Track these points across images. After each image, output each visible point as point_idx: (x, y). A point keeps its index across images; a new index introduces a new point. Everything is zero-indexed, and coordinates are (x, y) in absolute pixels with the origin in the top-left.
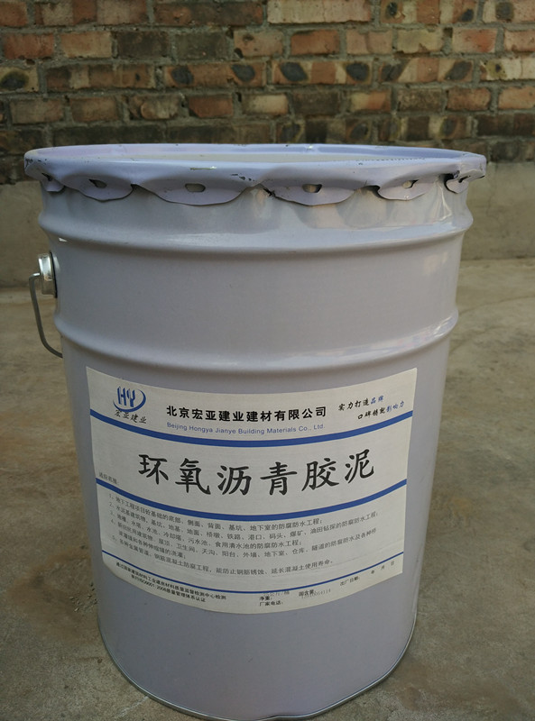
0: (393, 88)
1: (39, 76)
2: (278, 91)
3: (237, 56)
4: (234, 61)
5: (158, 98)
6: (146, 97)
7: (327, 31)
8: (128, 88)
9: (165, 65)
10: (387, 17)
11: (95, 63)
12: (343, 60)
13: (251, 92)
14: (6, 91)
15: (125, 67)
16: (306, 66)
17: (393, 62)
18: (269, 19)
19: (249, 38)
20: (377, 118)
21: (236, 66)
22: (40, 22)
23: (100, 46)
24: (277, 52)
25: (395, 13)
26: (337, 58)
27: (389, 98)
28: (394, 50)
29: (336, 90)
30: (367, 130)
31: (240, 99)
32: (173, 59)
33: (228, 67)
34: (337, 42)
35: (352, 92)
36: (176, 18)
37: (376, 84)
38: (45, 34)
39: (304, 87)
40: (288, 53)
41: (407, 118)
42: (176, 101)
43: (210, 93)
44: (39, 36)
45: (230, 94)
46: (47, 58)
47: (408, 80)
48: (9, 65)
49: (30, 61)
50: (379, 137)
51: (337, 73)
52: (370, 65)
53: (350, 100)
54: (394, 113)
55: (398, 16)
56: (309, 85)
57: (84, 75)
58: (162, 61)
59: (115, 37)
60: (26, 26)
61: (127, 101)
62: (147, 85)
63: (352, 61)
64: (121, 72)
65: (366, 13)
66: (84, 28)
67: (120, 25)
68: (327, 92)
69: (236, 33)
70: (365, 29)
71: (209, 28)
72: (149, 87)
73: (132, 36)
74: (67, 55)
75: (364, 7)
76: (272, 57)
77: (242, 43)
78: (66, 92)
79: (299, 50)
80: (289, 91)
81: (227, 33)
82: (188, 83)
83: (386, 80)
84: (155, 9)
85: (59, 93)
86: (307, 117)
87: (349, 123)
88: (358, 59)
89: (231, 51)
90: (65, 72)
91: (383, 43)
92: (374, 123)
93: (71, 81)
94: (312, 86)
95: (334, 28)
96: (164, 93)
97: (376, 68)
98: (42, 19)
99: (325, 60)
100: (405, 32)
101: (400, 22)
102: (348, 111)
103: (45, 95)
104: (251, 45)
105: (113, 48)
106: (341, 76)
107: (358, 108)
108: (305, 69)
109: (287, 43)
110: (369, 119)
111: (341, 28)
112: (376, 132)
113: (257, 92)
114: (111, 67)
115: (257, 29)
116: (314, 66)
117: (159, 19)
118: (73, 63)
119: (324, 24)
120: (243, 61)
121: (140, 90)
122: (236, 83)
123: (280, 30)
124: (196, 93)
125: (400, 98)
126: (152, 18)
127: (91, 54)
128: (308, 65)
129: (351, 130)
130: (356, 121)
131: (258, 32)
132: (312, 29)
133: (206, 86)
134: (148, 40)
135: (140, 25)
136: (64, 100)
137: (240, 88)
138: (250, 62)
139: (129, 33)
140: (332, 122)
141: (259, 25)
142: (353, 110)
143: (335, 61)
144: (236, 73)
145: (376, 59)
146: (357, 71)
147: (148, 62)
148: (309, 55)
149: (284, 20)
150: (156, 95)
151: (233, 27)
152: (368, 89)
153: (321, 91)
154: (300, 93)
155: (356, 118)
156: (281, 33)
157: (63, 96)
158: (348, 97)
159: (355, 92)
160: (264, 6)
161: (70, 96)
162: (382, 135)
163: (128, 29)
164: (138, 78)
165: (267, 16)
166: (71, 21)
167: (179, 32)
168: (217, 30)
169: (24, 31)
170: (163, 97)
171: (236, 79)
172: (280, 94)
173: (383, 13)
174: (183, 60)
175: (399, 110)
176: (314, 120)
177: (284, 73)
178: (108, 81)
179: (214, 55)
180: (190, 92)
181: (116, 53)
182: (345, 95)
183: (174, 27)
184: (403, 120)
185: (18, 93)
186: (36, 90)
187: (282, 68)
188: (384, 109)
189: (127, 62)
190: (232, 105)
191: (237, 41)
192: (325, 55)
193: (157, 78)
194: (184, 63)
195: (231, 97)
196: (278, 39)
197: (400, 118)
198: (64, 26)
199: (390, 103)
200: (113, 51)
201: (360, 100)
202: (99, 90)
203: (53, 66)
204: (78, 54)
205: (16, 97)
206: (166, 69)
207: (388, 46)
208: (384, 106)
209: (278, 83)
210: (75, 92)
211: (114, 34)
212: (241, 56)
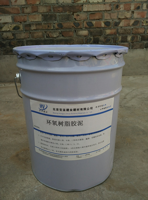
0: (117, 28)
1: (23, 26)
2: (86, 29)
3: (75, 20)
4: (74, 21)
5: (54, 32)
6: (51, 32)
7: (99, 13)
8: (46, 29)
9: (55, 23)
10: (116, 9)
11: (37, 23)
12: (104, 21)
13: (78, 30)
14: (15, 31)
15: (45, 24)
16: (93, 22)
17: (117, 21)
18: (83, 10)
19: (78, 15)
20: (113, 36)
21: (74, 23)
22: (23, 12)
23: (38, 18)
24: (86, 19)
25: (118, 8)
26: (102, 20)
27: (116, 31)
28: (118, 18)
29: (101, 29)
30: (110, 40)
31: (75, 32)
32: (58, 21)
33: (72, 23)
34: (102, 16)
35: (106, 29)
36: (59, 10)
37: (112, 27)
38: (25, 16)
39: (93, 28)
40: (89, 19)
41: (121, 36)
42: (59, 32)
43: (67, 30)
44: (23, 16)
45: (73, 30)
46: (25, 22)
47: (122, 26)
48: (15, 24)
49: (21, 23)
50: (113, 41)
51: (102, 24)
52: (111, 22)
53: (105, 32)
54: (118, 35)
55: (119, 8)
56: (94, 28)
57: (35, 26)
58: (55, 22)
59: (43, 16)
60: (20, 14)
61: (46, 33)
62: (51, 28)
63: (106, 21)
64: (44, 25)
65: (110, 8)
66: (34, 14)
67: (44, 13)
68: (99, 29)
69: (74, 14)
70: (110, 12)
71: (67, 13)
72: (51, 29)
73: (47, 15)
74: (30, 21)
75: (109, 6)
76: (84, 20)
77: (76, 17)
78: (30, 30)
79: (91, 18)
80: (89, 29)
81: (72, 14)
82: (62, 28)
83: (115, 26)
84: (53, 8)
85: (28, 31)
86: (93, 36)
87: (105, 38)
88: (107, 20)
89: (73, 19)
90: (30, 25)
91: (114, 16)
92: (112, 38)
93: (31, 28)
94: (95, 28)
95: (101, 12)
96: (55, 30)
97: (112, 23)
98: (24, 12)
99: (99, 21)
100: (121, 12)
101: (119, 10)
102: (105, 35)
103: (24, 31)
104: (78, 17)
105: (42, 19)
106: (103, 25)
107: (107, 34)
108: (93, 23)
109: (88, 16)
110: (111, 36)
111: (103, 12)
112: (112, 40)
113: (80, 30)
114: (42, 24)
115: (80, 13)
116: (95, 23)
117: (54, 11)
118: (32, 23)
119: (98, 11)
120: (76, 21)
121: (49, 30)
122: (74, 27)
123: (86, 13)
124: (64, 30)
125: (119, 31)
126: (52, 10)
127: (36, 20)
128: (94, 22)
129: (105, 40)
130: (107, 37)
131: (80, 14)
132: (95, 12)
133: (66, 28)
134: (51, 16)
135: (49, 13)
136: (29, 33)
137: (75, 29)
138: (78, 22)
139: (46, 15)
140: (100, 38)
141: (81, 12)
142: (106, 34)
143: (101, 21)
144: (74, 25)
145: (113, 20)
146: (107, 24)
147: (51, 22)
148: (94, 20)
149: (88, 10)
150: (53, 31)
151: (74, 13)
152: (110, 29)
153: (97, 29)
154: (92, 30)
155: (107, 36)
156: (87, 14)
157: (29, 32)
158: (105, 31)
159: (107, 29)
160: (82, 7)
161: (31, 31)
162: (114, 41)
163: (46, 14)
164: (48, 26)
165: (83, 9)
166: (31, 12)
167: (59, 14)
168: (69, 13)
169: (19, 15)
170: (55, 31)
171: (74, 26)
172: (86, 30)
173: (115, 8)
174: (61, 21)
175: (119, 34)
176: (95, 37)
177: (87, 25)
178: (41, 27)
179: (69, 20)
180: (62, 30)
181: (43, 20)
182: (104, 30)
183: (58, 13)
184: (120, 37)
185: (17, 31)
186: (22, 30)
187: (87, 23)
188: (115, 34)
189: (45, 22)
190: (73, 33)
191: (75, 16)
192: (99, 19)
193: (53, 26)
194: (60, 22)
195: (73, 31)
196: (86, 15)
197: (119, 36)
198: (29, 13)
199: (116, 32)
200: (42, 20)
201: (108, 31)
202: (38, 30)
203: (27, 24)
204: (33, 20)
205: (17, 32)
206: (56, 24)
207: (116, 16)
208: (115, 33)
209: (86, 27)
210: (32, 30)
211: (42, 15)
212: (76, 20)
